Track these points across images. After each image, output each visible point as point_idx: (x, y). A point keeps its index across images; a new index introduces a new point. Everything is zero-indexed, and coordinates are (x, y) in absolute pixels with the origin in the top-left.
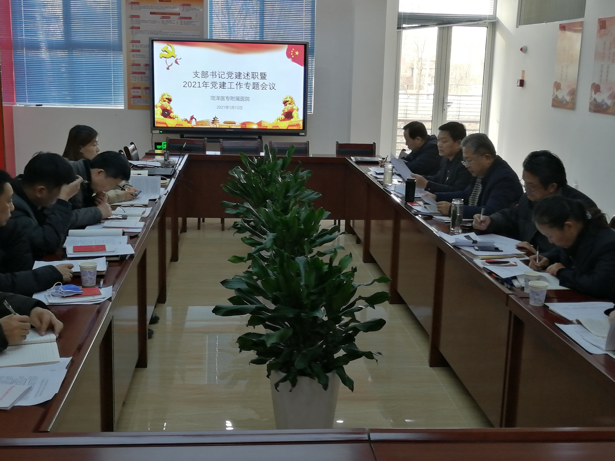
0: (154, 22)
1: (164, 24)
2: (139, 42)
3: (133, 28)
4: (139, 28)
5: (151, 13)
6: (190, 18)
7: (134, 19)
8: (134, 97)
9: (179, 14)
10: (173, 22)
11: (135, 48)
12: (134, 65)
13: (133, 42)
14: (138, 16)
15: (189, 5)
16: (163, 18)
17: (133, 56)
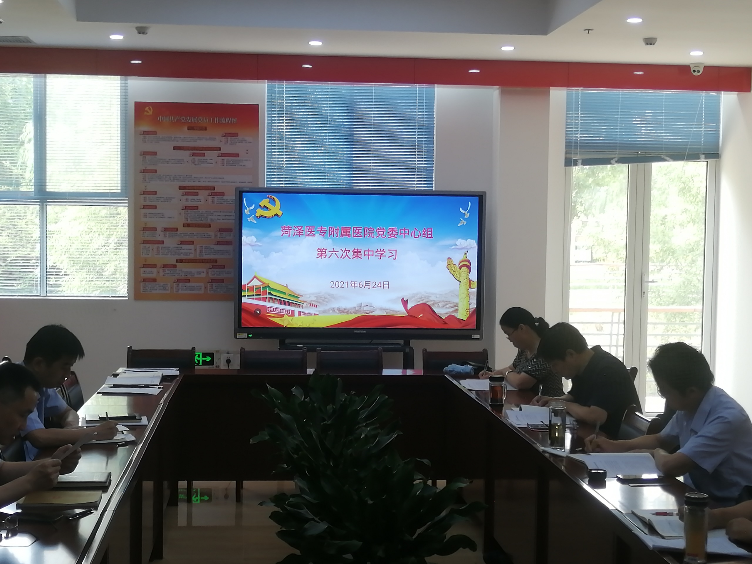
0: (180, 161)
1: (195, 165)
2: (155, 193)
3: (144, 171)
4: (155, 171)
5: (175, 148)
6: (237, 155)
7: (148, 157)
8: (145, 280)
9: (219, 149)
10: (209, 161)
11: (148, 203)
12: (145, 229)
13: (145, 193)
14: (155, 153)
15: (236, 135)
16: (194, 155)
17: (145, 216)
